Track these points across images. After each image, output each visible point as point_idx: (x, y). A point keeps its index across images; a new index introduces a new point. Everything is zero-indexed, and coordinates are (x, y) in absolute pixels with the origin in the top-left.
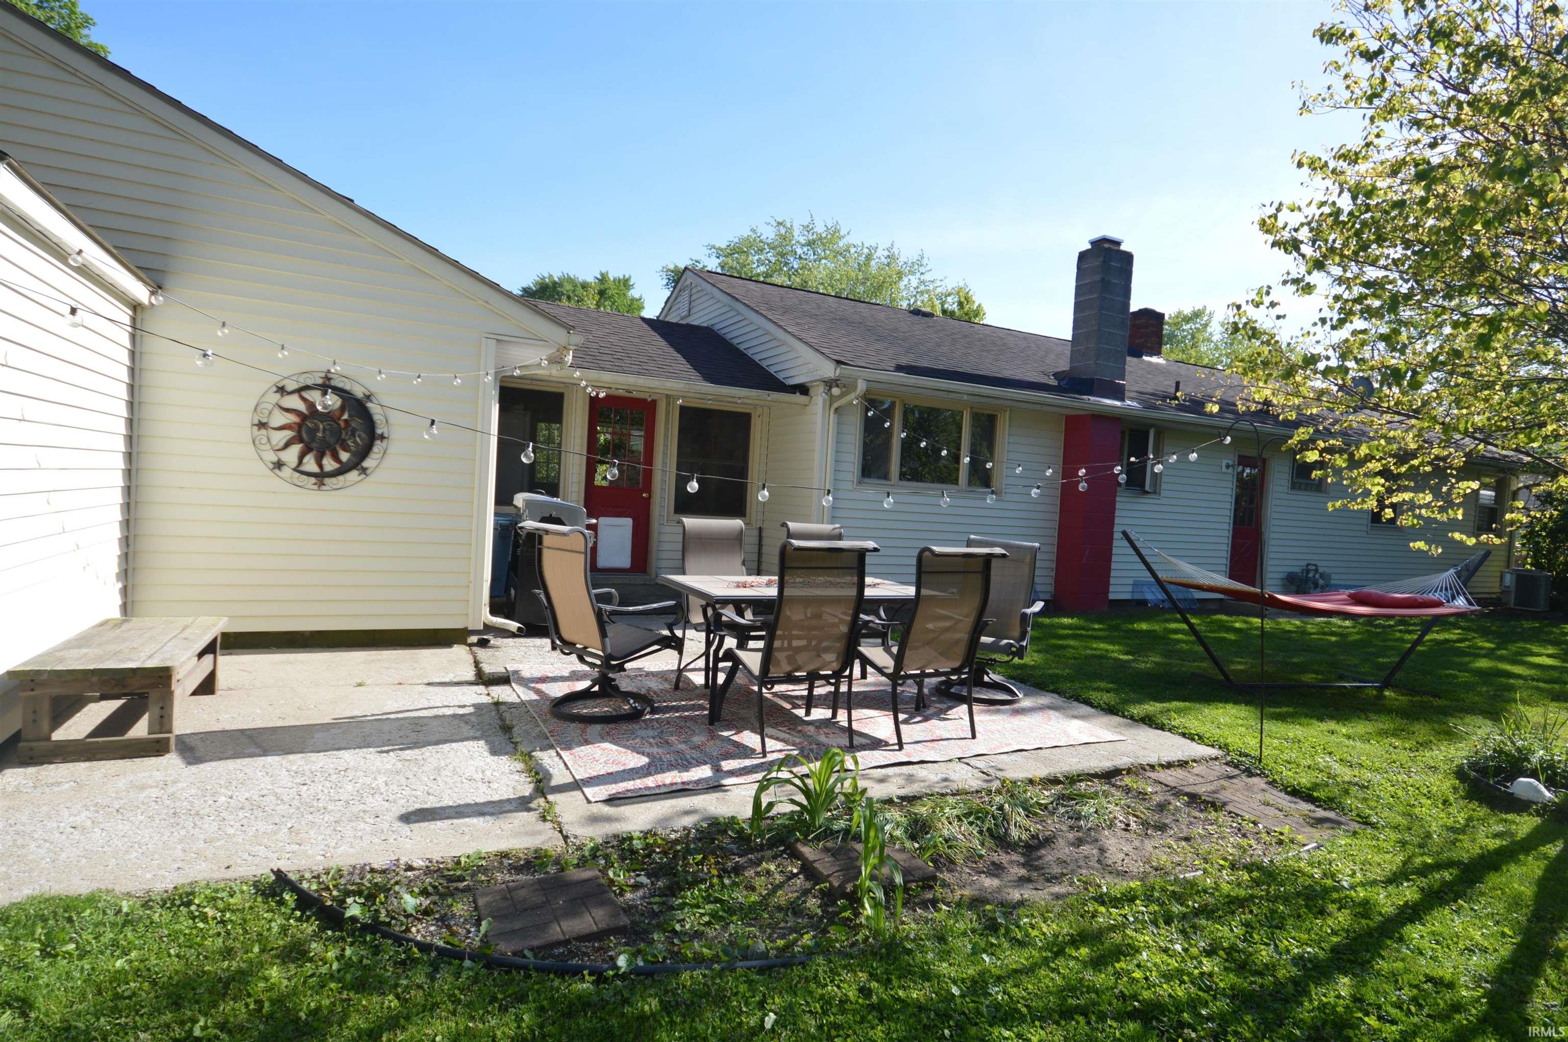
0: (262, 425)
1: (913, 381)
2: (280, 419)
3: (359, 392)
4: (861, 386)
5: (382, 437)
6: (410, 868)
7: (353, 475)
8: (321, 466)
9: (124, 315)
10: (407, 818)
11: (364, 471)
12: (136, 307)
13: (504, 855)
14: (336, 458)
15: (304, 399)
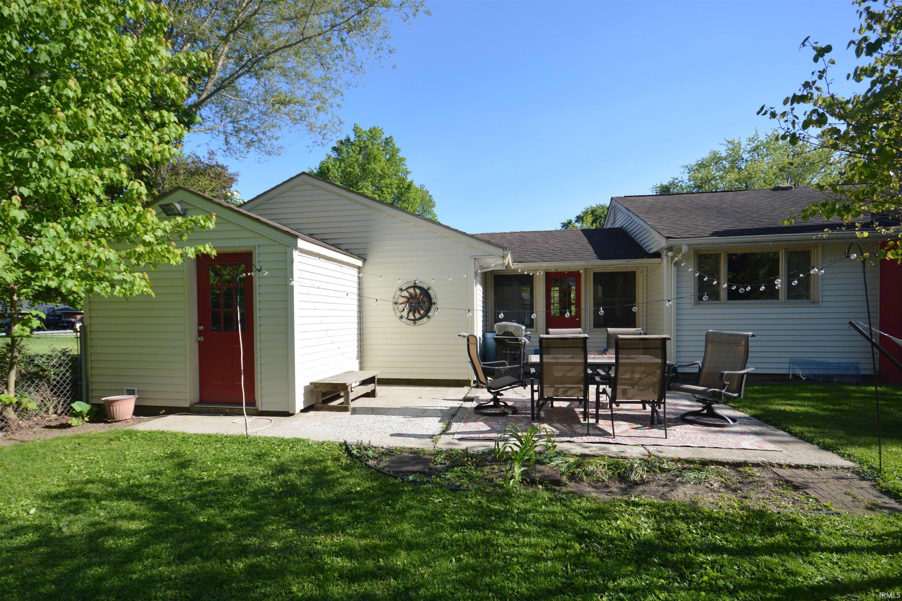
0: (396, 303)
1: (723, 240)
2: (401, 300)
3: (425, 287)
4: (685, 249)
5: (434, 304)
6: (383, 448)
7: (425, 319)
8: (414, 316)
9: (355, 272)
10: (392, 435)
11: (429, 317)
12: (359, 268)
13: (411, 449)
14: (419, 313)
15: (408, 292)
